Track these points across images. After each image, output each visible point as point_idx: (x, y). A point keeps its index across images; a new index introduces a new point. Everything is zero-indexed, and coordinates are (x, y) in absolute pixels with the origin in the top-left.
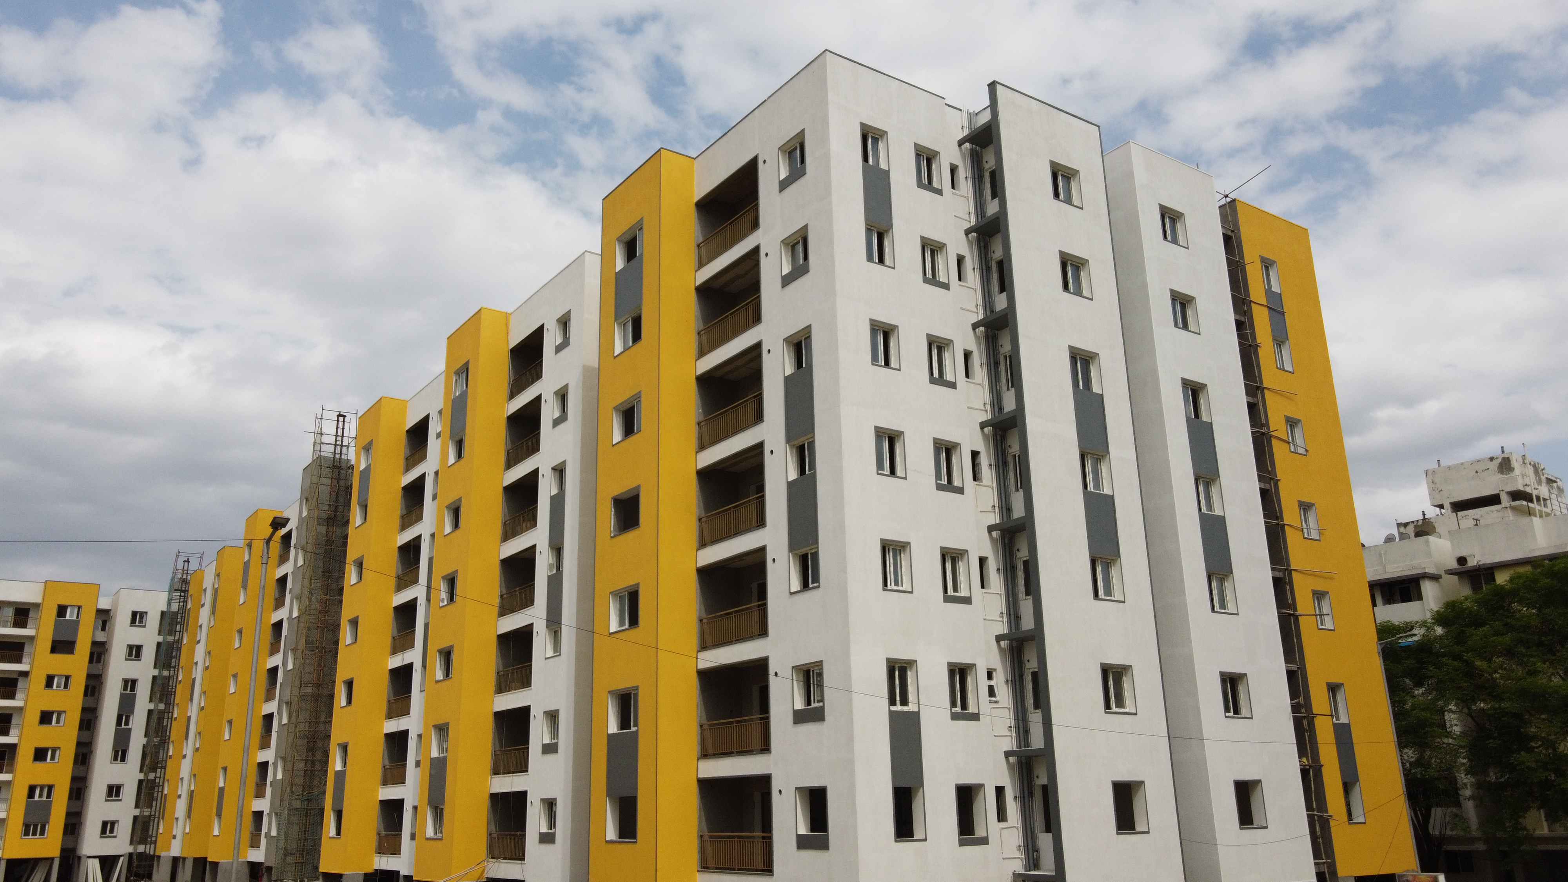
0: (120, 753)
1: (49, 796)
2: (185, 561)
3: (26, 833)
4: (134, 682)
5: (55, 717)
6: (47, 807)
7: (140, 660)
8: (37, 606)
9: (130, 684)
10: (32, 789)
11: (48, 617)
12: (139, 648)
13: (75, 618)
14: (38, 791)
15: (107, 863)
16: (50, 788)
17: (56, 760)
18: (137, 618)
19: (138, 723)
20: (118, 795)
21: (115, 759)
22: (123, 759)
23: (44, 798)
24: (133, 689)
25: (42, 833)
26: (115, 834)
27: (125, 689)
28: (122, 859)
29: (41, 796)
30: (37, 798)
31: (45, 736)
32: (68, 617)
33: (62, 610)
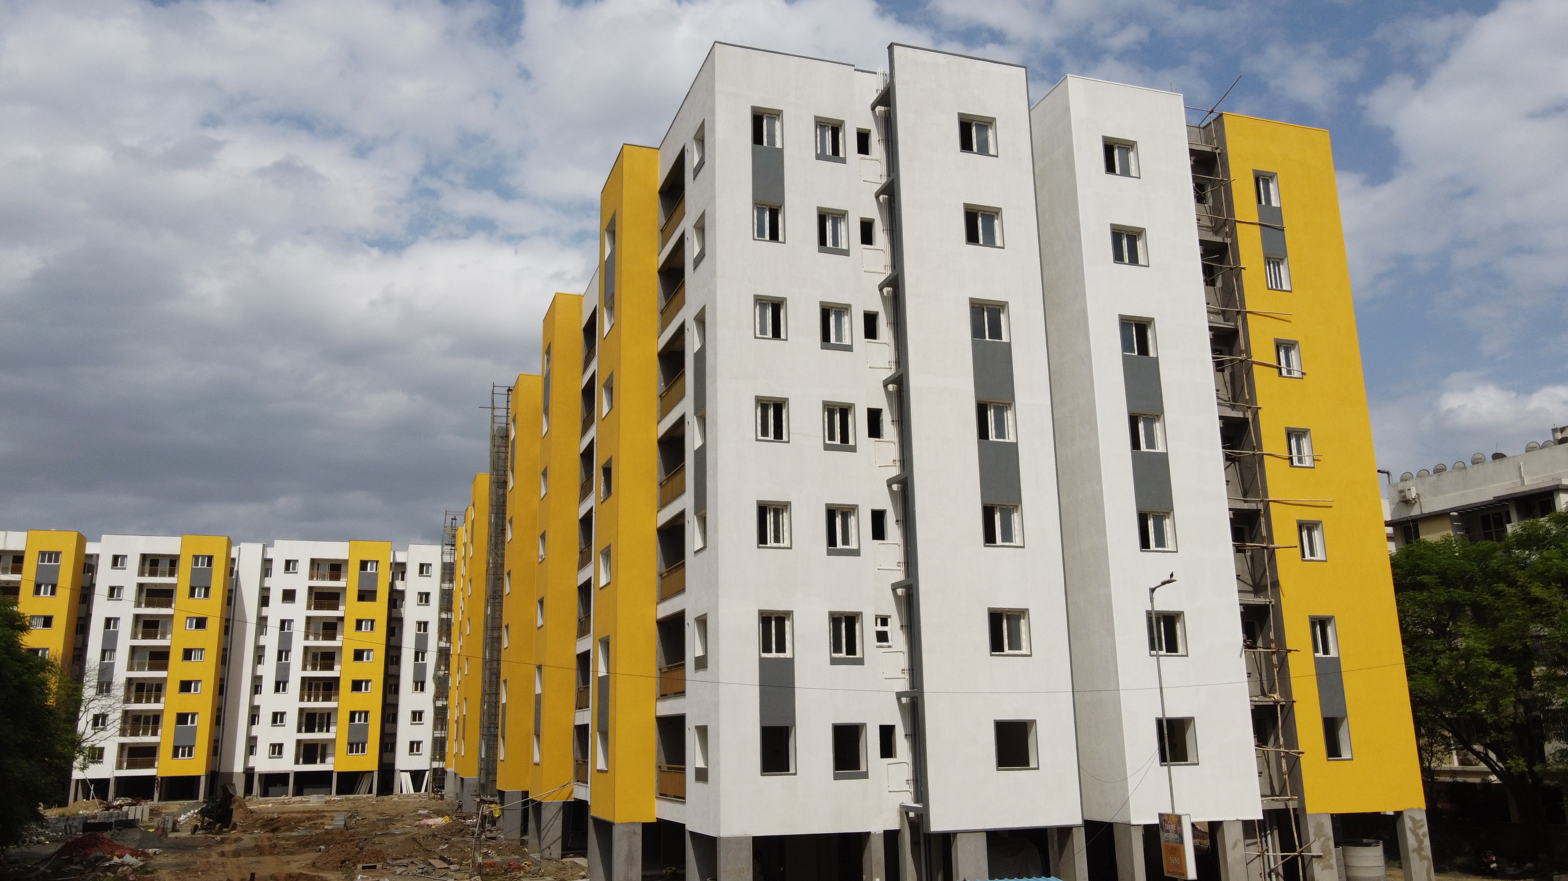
0: (419, 685)
1: (366, 720)
2: (453, 519)
3: (351, 751)
4: (426, 624)
5: (365, 654)
6: (365, 729)
7: (429, 605)
8: (346, 561)
9: (423, 625)
10: (352, 715)
11: (353, 570)
12: (427, 595)
13: (374, 571)
14: (357, 716)
15: (417, 776)
16: (367, 713)
17: (369, 691)
18: (423, 568)
19: (431, 659)
20: (420, 719)
21: (416, 689)
22: (422, 689)
23: (362, 722)
24: (425, 630)
25: (363, 751)
26: (420, 752)
27: (419, 630)
28: (427, 773)
29: (360, 720)
30: (357, 722)
31: (359, 670)
32: (369, 570)
33: (364, 565)
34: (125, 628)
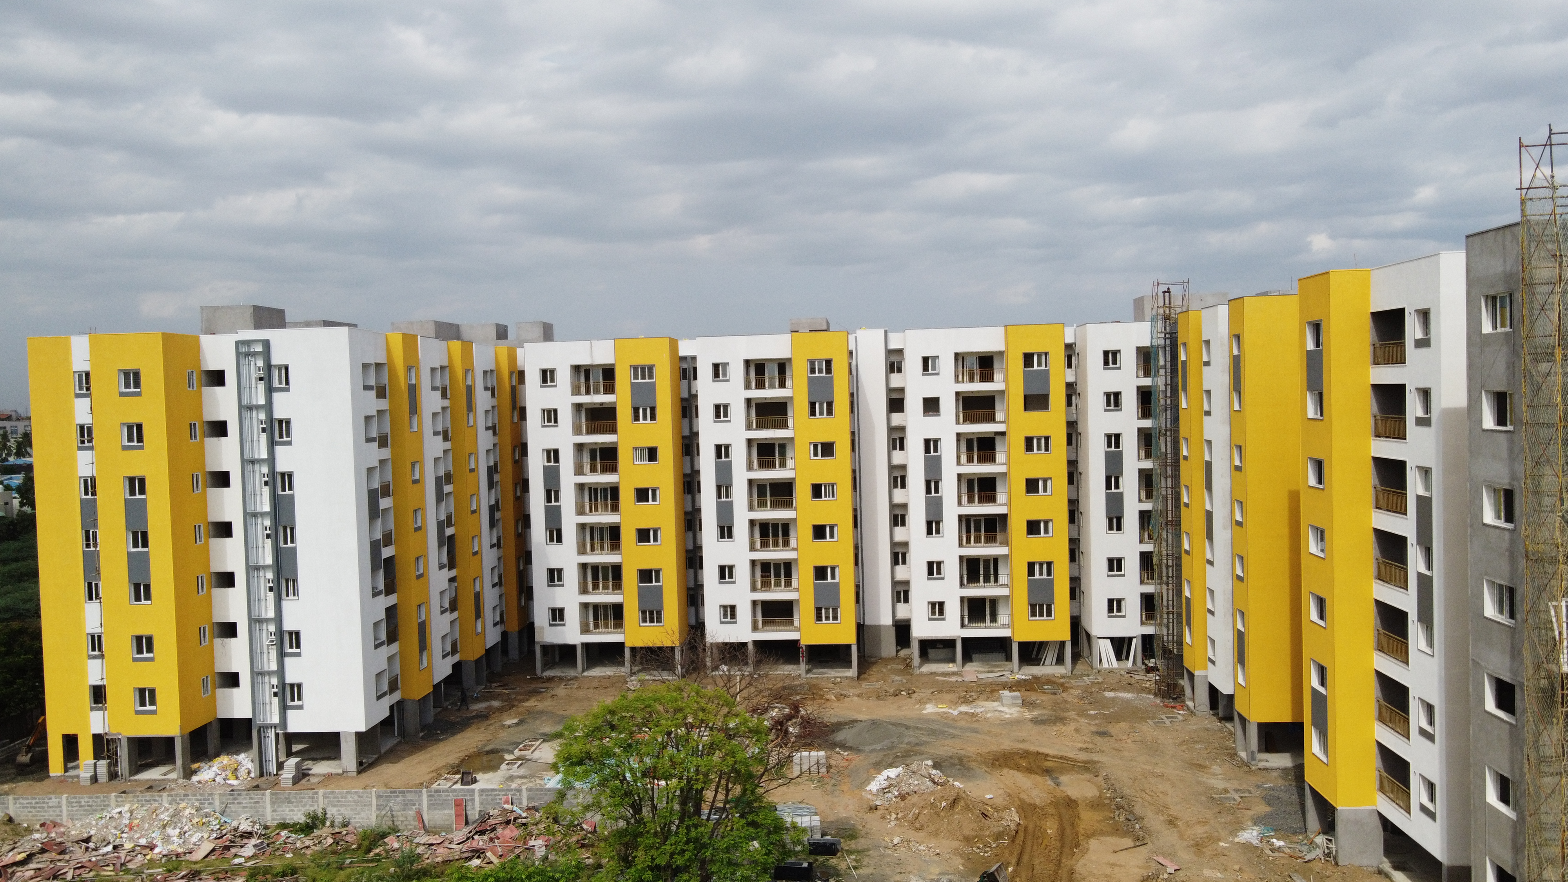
0: (1115, 521)
1: (1049, 574)
2: (1164, 292)
3: (1033, 614)
4: (1118, 436)
5: (1041, 483)
6: (1049, 585)
7: (1121, 410)
8: (1001, 353)
9: (1114, 440)
10: (1031, 566)
11: (1015, 367)
12: (1117, 395)
13: (1043, 367)
14: (1037, 567)
15: (1120, 645)
16: (1049, 564)
17: (1050, 534)
18: (1110, 358)
19: (1130, 486)
20: (1119, 569)
21: (1111, 528)
22: (1119, 528)
23: (1045, 576)
24: (1117, 445)
25: (1049, 614)
26: (1123, 614)
27: (1109, 446)
28: (1134, 640)
29: (1041, 574)
30: (1037, 576)
31: (1035, 507)
32: (1036, 367)
33: (1028, 359)
34: (739, 456)
